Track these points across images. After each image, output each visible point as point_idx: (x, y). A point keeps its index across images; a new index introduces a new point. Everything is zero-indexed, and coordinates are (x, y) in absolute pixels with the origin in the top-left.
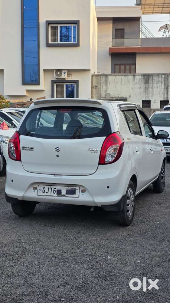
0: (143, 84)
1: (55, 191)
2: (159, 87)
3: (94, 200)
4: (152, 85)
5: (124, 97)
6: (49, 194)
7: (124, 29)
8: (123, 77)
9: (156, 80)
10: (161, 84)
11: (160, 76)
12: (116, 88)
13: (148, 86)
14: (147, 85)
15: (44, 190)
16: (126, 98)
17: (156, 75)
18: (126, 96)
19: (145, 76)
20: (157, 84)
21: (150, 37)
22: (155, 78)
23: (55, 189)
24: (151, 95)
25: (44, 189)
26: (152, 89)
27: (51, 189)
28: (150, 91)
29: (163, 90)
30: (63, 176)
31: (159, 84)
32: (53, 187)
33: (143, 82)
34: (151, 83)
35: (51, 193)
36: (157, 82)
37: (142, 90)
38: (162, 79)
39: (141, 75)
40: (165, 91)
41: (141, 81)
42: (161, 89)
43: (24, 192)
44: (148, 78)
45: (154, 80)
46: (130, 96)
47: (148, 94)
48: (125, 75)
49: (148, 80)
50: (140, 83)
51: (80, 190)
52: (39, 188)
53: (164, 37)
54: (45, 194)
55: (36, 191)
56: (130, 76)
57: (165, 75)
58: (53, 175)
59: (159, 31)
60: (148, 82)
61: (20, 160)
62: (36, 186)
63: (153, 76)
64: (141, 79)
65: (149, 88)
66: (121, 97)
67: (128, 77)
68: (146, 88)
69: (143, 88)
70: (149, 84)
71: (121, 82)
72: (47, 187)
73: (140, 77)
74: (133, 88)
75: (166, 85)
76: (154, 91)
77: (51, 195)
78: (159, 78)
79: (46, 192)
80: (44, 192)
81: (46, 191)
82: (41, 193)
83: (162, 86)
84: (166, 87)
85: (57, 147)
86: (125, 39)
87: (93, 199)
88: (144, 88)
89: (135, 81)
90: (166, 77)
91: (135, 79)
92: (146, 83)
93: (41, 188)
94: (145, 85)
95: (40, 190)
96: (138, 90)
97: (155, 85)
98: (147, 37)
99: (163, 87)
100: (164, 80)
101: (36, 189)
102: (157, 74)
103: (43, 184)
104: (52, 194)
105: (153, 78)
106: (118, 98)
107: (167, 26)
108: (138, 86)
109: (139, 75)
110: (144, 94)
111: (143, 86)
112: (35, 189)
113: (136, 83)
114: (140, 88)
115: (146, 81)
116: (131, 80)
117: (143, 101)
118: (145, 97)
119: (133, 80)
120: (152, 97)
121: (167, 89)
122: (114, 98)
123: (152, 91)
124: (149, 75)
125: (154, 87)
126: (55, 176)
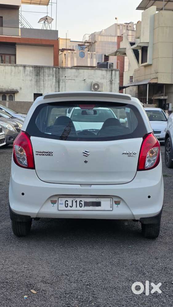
0: (34, 76)
1: (81, 205)
2: (51, 80)
3: (132, 213)
4: (44, 78)
5: (15, 89)
6: (74, 208)
7: (2, 17)
8: (13, 68)
9: (47, 73)
10: (52, 77)
11: (51, 69)
12: (5, 79)
13: (40, 78)
14: (38, 77)
15: (67, 204)
16: (16, 90)
17: (47, 68)
18: (17, 89)
19: (36, 68)
20: (48, 76)
21: (28, 28)
22: (46, 71)
23: (81, 202)
24: (42, 87)
25: (67, 202)
26: (44, 82)
27: (76, 202)
28: (41, 84)
29: (54, 83)
30: (92, 186)
31: (50, 77)
32: (78, 200)
33: (34, 74)
34: (42, 75)
35: (76, 207)
36: (48, 74)
37: (33, 82)
38: (53, 72)
39: (32, 67)
40: (56, 84)
41: (32, 73)
42: (53, 82)
43: (40, 208)
44: (39, 71)
45: (46, 72)
46: (21, 88)
47: (39, 87)
48: (15, 66)
49: (39, 72)
50: (31, 76)
51: (114, 202)
52: (60, 202)
53: (44, 29)
54: (69, 208)
55: (56, 205)
56: (20, 67)
57: (56, 68)
58: (79, 185)
59: (39, 22)
60: (39, 74)
61: (33, 168)
62: (55, 199)
63: (44, 68)
64: (32, 71)
65: (40, 81)
66: (11, 89)
67: (18, 68)
68: (37, 80)
69: (34, 80)
70: (40, 77)
71: (11, 73)
72: (70, 200)
73: (31, 69)
74: (23, 80)
75: (57, 78)
76: (45, 84)
77: (76, 209)
78: (50, 70)
79: (70, 206)
80: (66, 206)
81: (70, 204)
82: (62, 207)
83: (53, 79)
84: (57, 80)
85: (86, 151)
86: (3, 28)
87: (131, 211)
88: (36, 80)
89: (26, 72)
90: (57, 70)
91: (26, 70)
92: (37, 76)
93: (62, 201)
94: (36, 77)
95: (62, 204)
96: (30, 82)
97: (47, 78)
98: (25, 27)
99: (54, 81)
100: (56, 73)
101: (56, 203)
102: (49, 66)
103: (65, 197)
104: (78, 208)
105: (45, 70)
106: (9, 90)
107: (47, 18)
108: (29, 78)
109: (30, 67)
110: (36, 87)
111: (34, 78)
112: (54, 202)
113: (27, 75)
114: (31, 80)
115: (37, 73)
116: (22, 71)
117: (34, 94)
118: (37, 89)
119: (24, 72)
120: (44, 90)
121: (59, 82)
122: (4, 90)
123: (43, 84)
124: (40, 68)
125: (46, 80)
126: (82, 186)
